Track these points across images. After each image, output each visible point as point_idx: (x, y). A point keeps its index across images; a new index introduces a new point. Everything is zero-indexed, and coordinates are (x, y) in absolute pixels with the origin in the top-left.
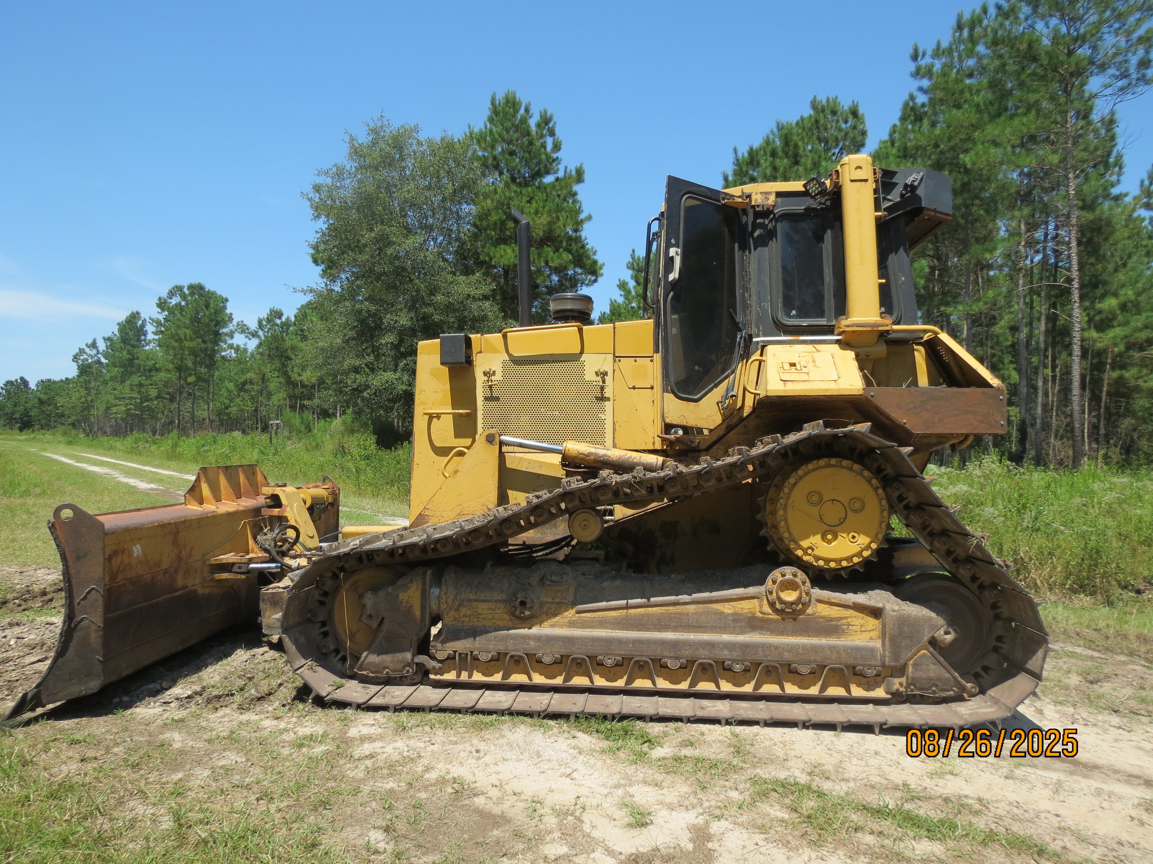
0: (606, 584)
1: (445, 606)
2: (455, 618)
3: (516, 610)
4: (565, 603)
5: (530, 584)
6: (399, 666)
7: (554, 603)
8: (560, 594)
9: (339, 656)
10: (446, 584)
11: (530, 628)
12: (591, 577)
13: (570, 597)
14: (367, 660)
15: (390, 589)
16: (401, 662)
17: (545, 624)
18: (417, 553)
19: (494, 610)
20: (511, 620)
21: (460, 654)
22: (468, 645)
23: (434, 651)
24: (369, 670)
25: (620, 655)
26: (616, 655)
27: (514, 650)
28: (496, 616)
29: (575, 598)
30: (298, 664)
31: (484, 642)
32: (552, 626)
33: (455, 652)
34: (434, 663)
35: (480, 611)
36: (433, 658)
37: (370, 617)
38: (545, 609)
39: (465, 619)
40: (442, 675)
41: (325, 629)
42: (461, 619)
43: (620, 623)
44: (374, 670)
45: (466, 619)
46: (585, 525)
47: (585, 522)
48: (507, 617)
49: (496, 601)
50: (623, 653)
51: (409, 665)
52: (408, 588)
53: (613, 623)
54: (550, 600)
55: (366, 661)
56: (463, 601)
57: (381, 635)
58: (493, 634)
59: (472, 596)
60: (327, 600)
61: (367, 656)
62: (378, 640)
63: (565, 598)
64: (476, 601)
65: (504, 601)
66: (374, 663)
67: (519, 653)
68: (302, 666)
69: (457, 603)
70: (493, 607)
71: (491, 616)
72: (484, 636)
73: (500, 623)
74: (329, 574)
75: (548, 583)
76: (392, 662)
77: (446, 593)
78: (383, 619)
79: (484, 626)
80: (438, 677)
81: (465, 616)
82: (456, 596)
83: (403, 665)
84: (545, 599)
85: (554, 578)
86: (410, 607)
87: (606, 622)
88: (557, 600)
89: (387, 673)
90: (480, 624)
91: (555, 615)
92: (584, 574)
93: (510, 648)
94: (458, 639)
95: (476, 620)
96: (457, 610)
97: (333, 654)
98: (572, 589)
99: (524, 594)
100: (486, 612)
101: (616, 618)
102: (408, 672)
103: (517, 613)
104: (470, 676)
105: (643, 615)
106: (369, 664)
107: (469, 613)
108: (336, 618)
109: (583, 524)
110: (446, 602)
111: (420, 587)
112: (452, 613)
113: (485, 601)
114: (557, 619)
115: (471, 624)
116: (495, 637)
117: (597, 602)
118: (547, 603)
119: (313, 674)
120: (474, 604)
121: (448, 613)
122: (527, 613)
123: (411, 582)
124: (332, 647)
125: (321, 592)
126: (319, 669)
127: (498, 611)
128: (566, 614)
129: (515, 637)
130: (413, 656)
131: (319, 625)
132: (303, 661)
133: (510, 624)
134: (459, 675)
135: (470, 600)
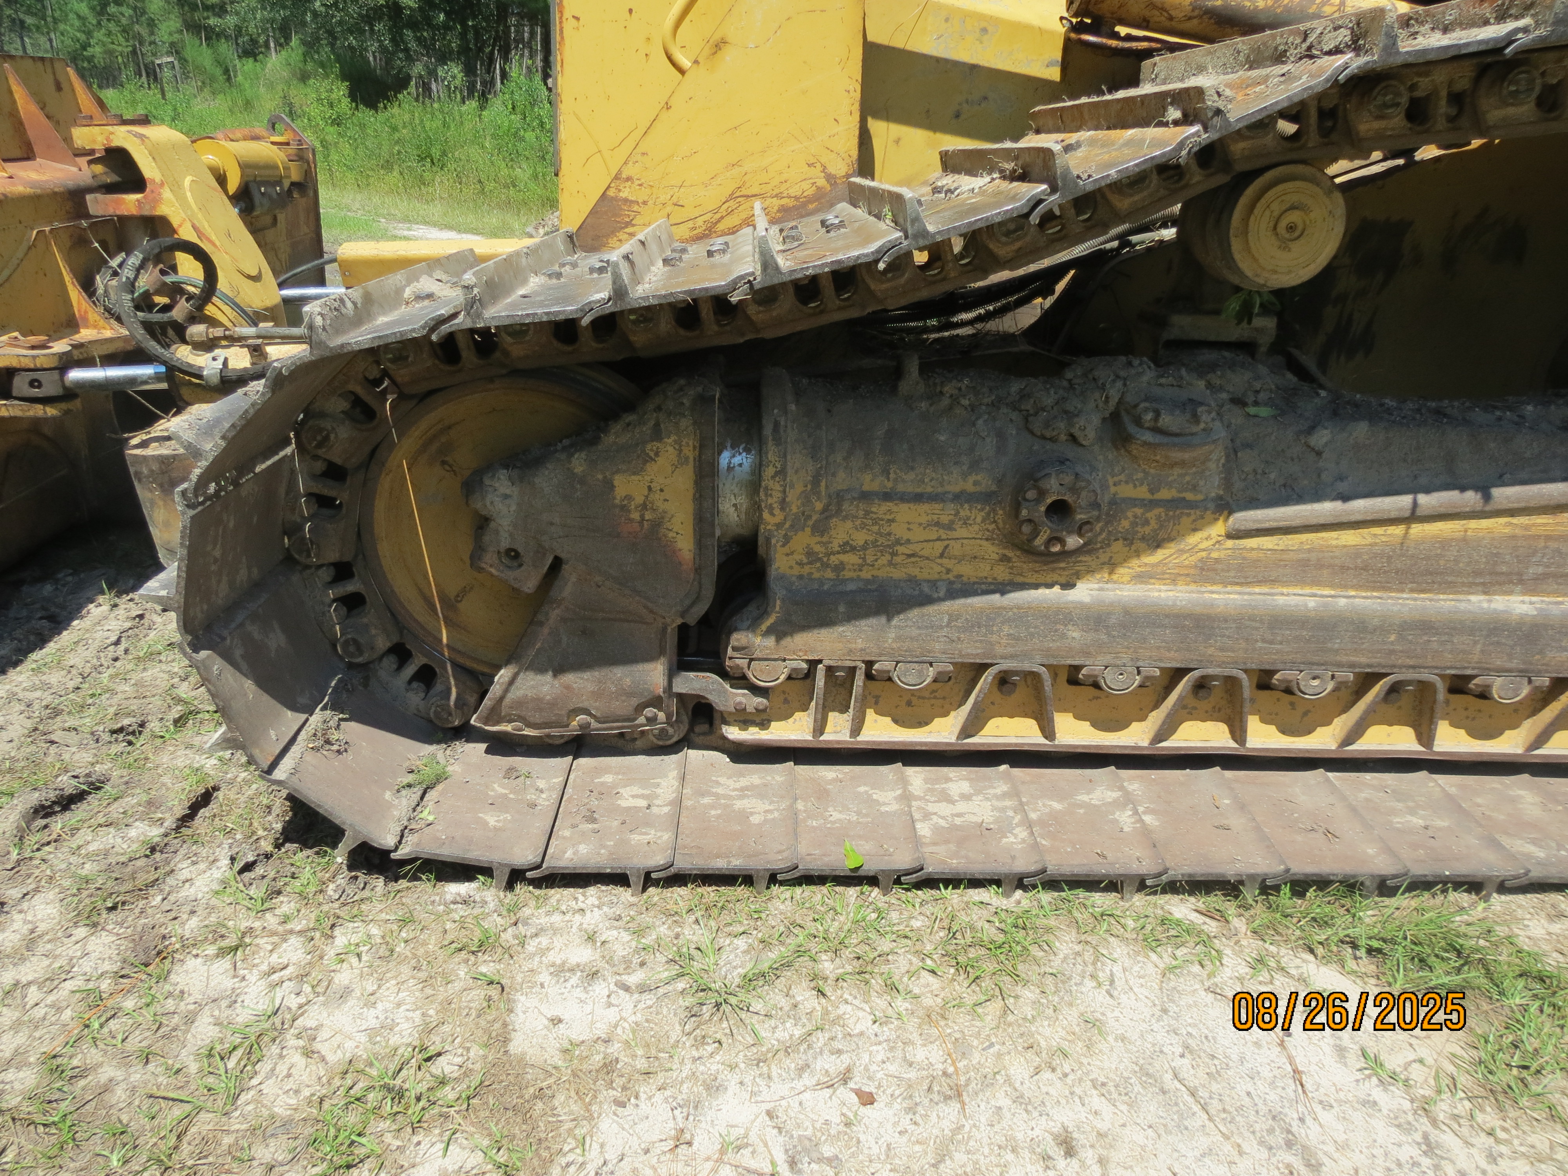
0: (1322, 437)
1: (779, 516)
2: (810, 553)
3: (1035, 533)
4: (1191, 505)
5: (1073, 439)
6: (623, 707)
7: (1152, 504)
8: (1177, 471)
9: (410, 670)
10: (778, 441)
11: (1068, 585)
12: (1264, 412)
13: (1213, 486)
14: (516, 693)
15: (579, 463)
16: (631, 694)
17: (1123, 572)
18: (665, 325)
19: (950, 527)
20: (1005, 559)
21: (830, 669)
22: (860, 644)
23: (743, 663)
24: (521, 718)
25: (1352, 665)
26: (1340, 665)
27: (1012, 657)
28: (956, 548)
29: (1227, 483)
30: (275, 739)
31: (915, 632)
32: (1140, 578)
33: (813, 664)
34: (741, 697)
35: (898, 530)
36: (740, 680)
37: (513, 555)
38: (1125, 524)
39: (844, 558)
40: (764, 725)
41: (351, 587)
42: (834, 560)
43: (1365, 568)
44: (537, 718)
45: (851, 559)
46: (1291, 228)
47: (1294, 217)
48: (992, 551)
49: (959, 498)
50: (1363, 660)
51: (656, 702)
52: (648, 459)
53: (1344, 569)
54: (1142, 492)
55: (510, 696)
56: (839, 497)
57: (555, 614)
58: (948, 606)
59: (870, 482)
60: (341, 495)
61: (511, 682)
62: (546, 630)
63: (1194, 488)
64: (887, 496)
65: (986, 498)
66: (538, 700)
67: (1027, 666)
68: (293, 741)
69: (819, 506)
70: (945, 519)
71: (939, 546)
72: (914, 614)
73: (967, 571)
74: (338, 405)
75: (1148, 437)
76: (597, 695)
77: (782, 473)
78: (557, 564)
79: (912, 580)
80: (752, 735)
81: (847, 547)
82: (816, 482)
83: (635, 702)
84: (1126, 491)
85: (1166, 420)
86: (657, 524)
87: (1320, 566)
88: (1165, 494)
89: (584, 726)
90: (897, 574)
91: (1156, 543)
92: (1239, 402)
93: (999, 650)
94: (825, 621)
95: (884, 560)
96: (821, 529)
97: (390, 662)
98: (1217, 456)
99: (1068, 479)
100: (918, 534)
101: (1356, 552)
102: (652, 720)
103: (1039, 542)
104: (856, 730)
105: (1445, 543)
106: (520, 703)
107: (860, 538)
108: (385, 550)
109: (1283, 224)
110: (783, 504)
111: (690, 453)
112: (803, 540)
113: (918, 498)
114: (1160, 555)
115: (866, 574)
116: (953, 617)
117: (1300, 499)
118: (1134, 502)
119: (336, 762)
120: (881, 509)
121: (787, 540)
122: (1073, 541)
123: (657, 435)
124: (382, 643)
125: (320, 466)
126: (354, 730)
127: (962, 532)
128: (1193, 539)
129: (1021, 615)
130: (671, 676)
131: (325, 575)
132: (292, 719)
133: (1002, 573)
134: (820, 728)
135: (865, 496)
